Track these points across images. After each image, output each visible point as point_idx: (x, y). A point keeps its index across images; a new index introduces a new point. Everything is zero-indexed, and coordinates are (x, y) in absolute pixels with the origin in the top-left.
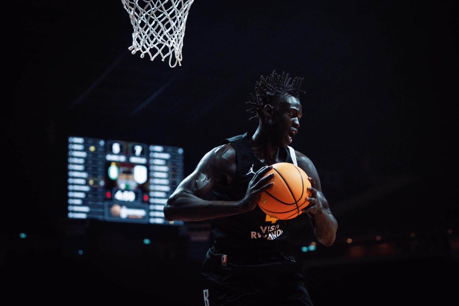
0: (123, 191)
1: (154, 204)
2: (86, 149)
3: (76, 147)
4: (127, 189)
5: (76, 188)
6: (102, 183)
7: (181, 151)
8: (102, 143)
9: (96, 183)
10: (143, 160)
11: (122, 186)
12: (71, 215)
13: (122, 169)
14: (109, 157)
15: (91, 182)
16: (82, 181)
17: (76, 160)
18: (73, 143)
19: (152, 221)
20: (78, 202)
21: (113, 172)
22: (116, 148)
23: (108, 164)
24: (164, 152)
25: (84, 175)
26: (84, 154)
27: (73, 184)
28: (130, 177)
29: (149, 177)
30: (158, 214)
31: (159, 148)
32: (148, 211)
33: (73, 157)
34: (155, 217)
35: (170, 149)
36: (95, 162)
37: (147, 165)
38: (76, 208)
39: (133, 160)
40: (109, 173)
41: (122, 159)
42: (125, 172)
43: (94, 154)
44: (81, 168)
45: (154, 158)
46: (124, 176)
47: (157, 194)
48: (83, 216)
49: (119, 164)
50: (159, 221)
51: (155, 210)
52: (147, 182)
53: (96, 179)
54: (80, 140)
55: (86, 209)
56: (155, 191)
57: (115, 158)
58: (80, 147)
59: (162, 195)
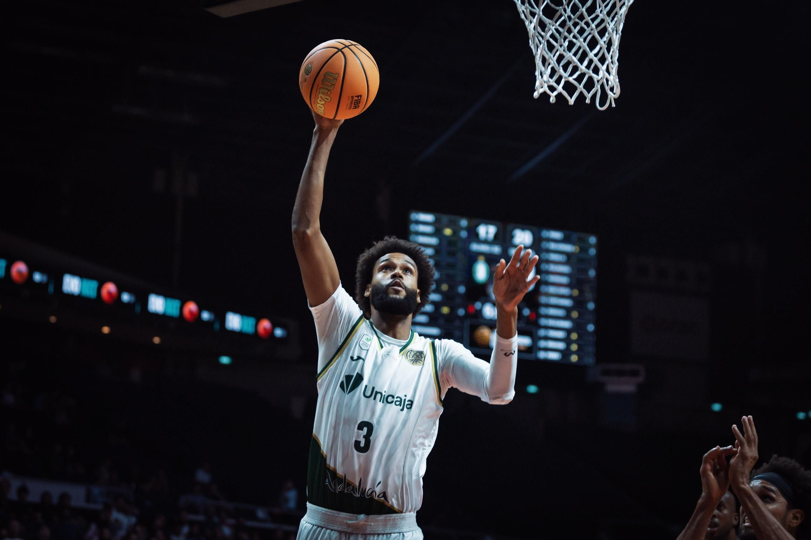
1: (547, 328)
2: (438, 233)
3: (422, 228)
6: (462, 289)
7: (593, 240)
8: (464, 223)
9: (452, 288)
14: (475, 247)
15: (444, 287)
18: (418, 222)
19: (542, 355)
20: (422, 319)
21: (481, 272)
23: (473, 258)
24: (565, 240)
26: (433, 241)
30: (551, 344)
31: (556, 235)
32: (535, 338)
34: (547, 349)
35: (575, 236)
36: (451, 254)
40: (475, 273)
41: (496, 250)
43: (451, 240)
45: (548, 251)
47: (552, 312)
49: (489, 258)
50: (554, 356)
51: (547, 338)
52: (536, 291)
53: (452, 283)
54: (428, 218)
55: (434, 331)
56: (548, 306)
57: (484, 248)
58: (428, 229)
59: (560, 313)
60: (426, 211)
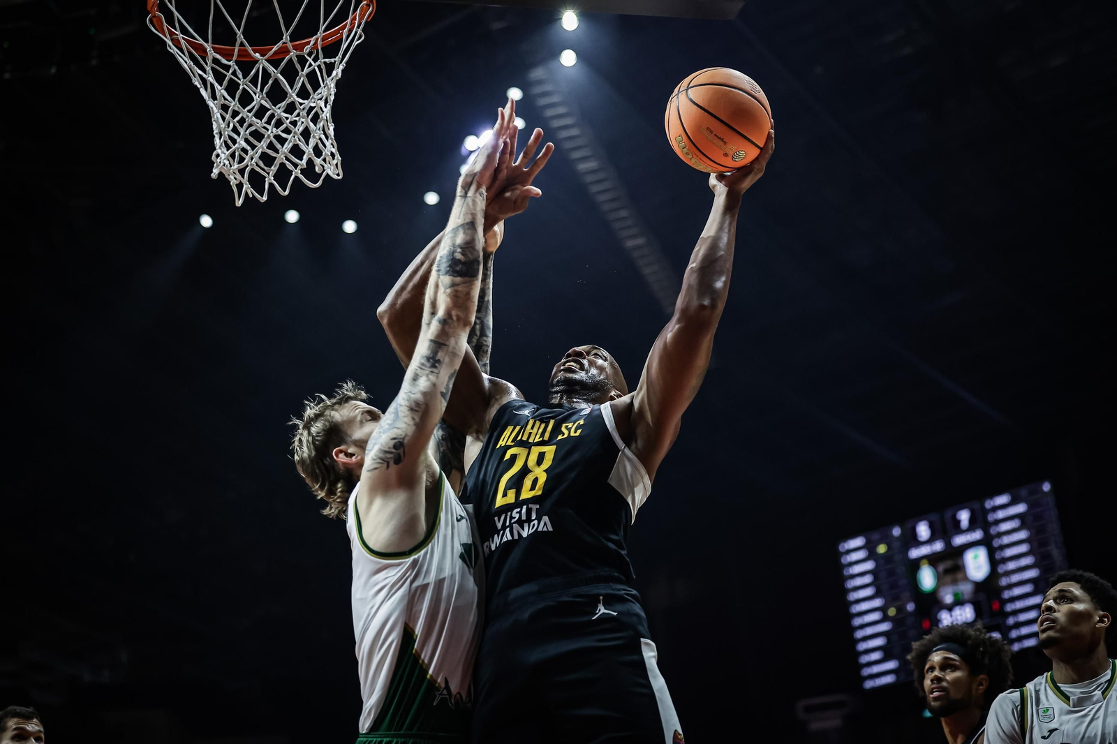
0: (950, 608)
1: (1016, 613)
2: (872, 555)
3: (854, 556)
4: (959, 602)
5: (869, 631)
6: (911, 607)
7: (1047, 487)
8: (897, 531)
9: (900, 610)
10: (977, 535)
11: (948, 599)
12: (869, 684)
13: (941, 568)
14: (915, 553)
15: (892, 612)
16: (875, 616)
17: (859, 582)
18: (848, 552)
19: (1016, 647)
20: (876, 656)
21: (927, 579)
22: (923, 530)
23: (915, 565)
24: (1013, 502)
25: (877, 603)
26: (869, 565)
27: (863, 626)
28: (960, 576)
29: (994, 562)
30: (1025, 631)
31: (1002, 499)
32: (1006, 630)
33: (853, 576)
34: (1021, 639)
35: (1024, 492)
36: (891, 573)
37: (986, 542)
38: (876, 669)
39: (959, 540)
40: (921, 583)
41: (938, 546)
42: (947, 571)
43: (887, 558)
44: (868, 592)
45: (998, 522)
46: (948, 578)
47: (1017, 591)
48: (889, 679)
49: (933, 560)
50: (1029, 643)
51: (1018, 625)
52: (994, 575)
53: (899, 603)
54: (858, 542)
55: (891, 665)
56: (1010, 586)
57: (924, 550)
58: (861, 555)
59: (1028, 588)
60: (853, 535)
